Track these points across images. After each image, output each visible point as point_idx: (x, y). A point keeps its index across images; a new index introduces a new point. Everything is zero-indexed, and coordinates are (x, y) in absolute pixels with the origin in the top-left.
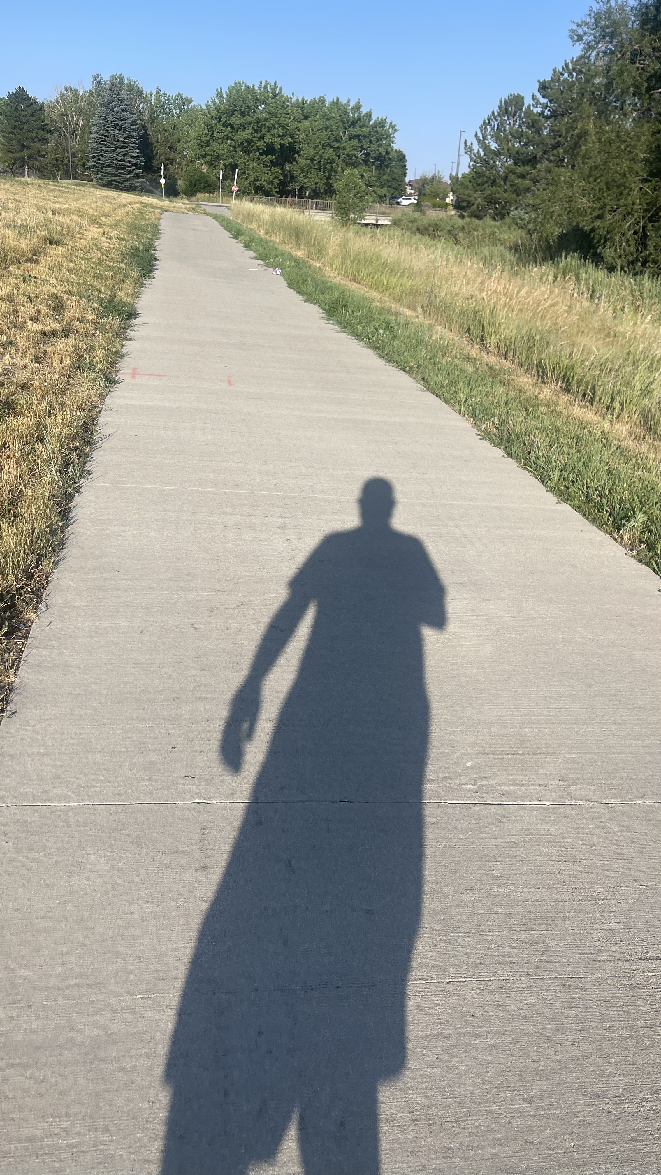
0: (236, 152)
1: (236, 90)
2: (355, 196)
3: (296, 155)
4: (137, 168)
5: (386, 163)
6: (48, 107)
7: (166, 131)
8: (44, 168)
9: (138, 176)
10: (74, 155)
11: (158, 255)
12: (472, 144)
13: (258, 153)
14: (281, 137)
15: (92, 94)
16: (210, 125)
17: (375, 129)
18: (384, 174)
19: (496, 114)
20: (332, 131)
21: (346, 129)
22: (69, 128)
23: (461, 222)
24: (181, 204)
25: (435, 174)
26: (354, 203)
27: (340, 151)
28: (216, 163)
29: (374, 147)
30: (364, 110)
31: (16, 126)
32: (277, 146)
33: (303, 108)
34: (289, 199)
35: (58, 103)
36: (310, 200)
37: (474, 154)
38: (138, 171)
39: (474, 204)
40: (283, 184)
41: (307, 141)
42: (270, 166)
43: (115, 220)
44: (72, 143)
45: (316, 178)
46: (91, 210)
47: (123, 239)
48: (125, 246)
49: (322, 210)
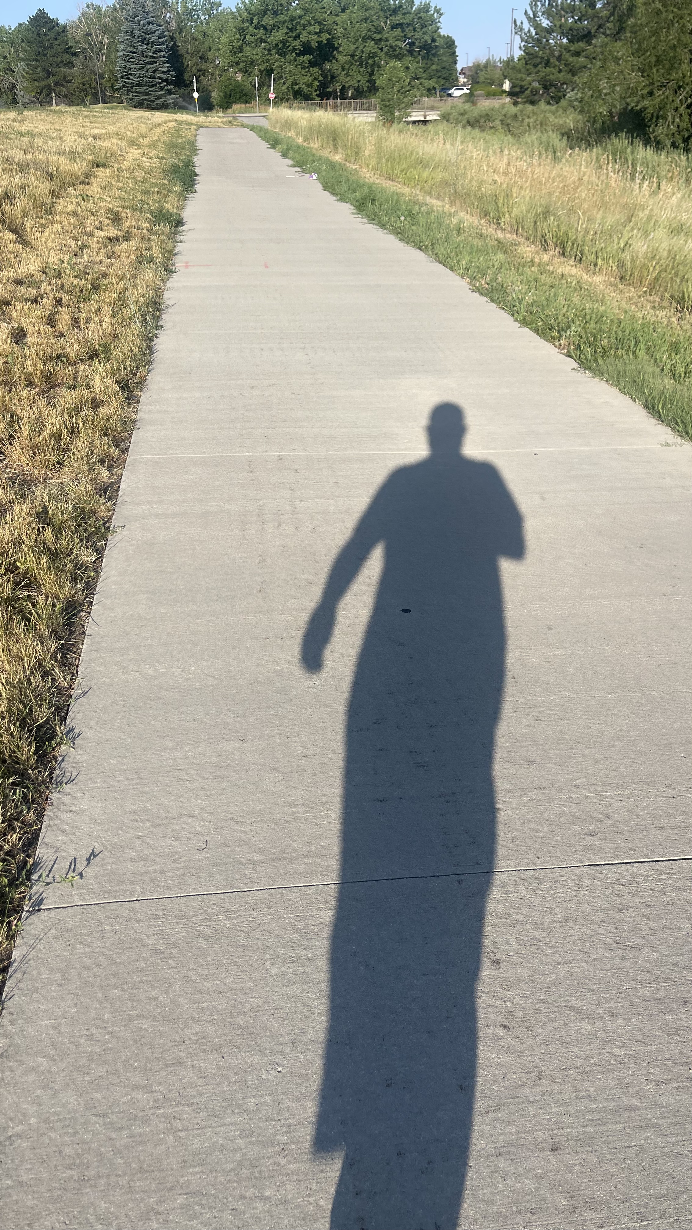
0: (271, 54)
2: (399, 91)
3: (335, 52)
4: (168, 84)
5: (434, 51)
6: (71, 27)
7: (196, 40)
8: (72, 94)
9: (169, 92)
10: (101, 76)
11: (197, 170)
12: (522, 23)
13: (294, 54)
14: (318, 34)
15: (115, 8)
16: (242, 28)
17: (419, 15)
18: (433, 64)
20: (372, 22)
21: (387, 18)
22: (95, 49)
23: (514, 110)
24: (216, 118)
25: (489, 58)
26: (399, 99)
27: (383, 43)
28: (250, 70)
29: (418, 35)
31: (39, 52)
32: (314, 45)
34: (331, 101)
35: (81, 22)
36: (353, 100)
37: (525, 34)
38: (169, 87)
39: (528, 88)
40: (323, 85)
41: (346, 36)
42: (308, 67)
43: (153, 141)
44: (99, 64)
45: (359, 75)
46: (129, 133)
47: (163, 158)
48: (166, 164)
49: (366, 110)
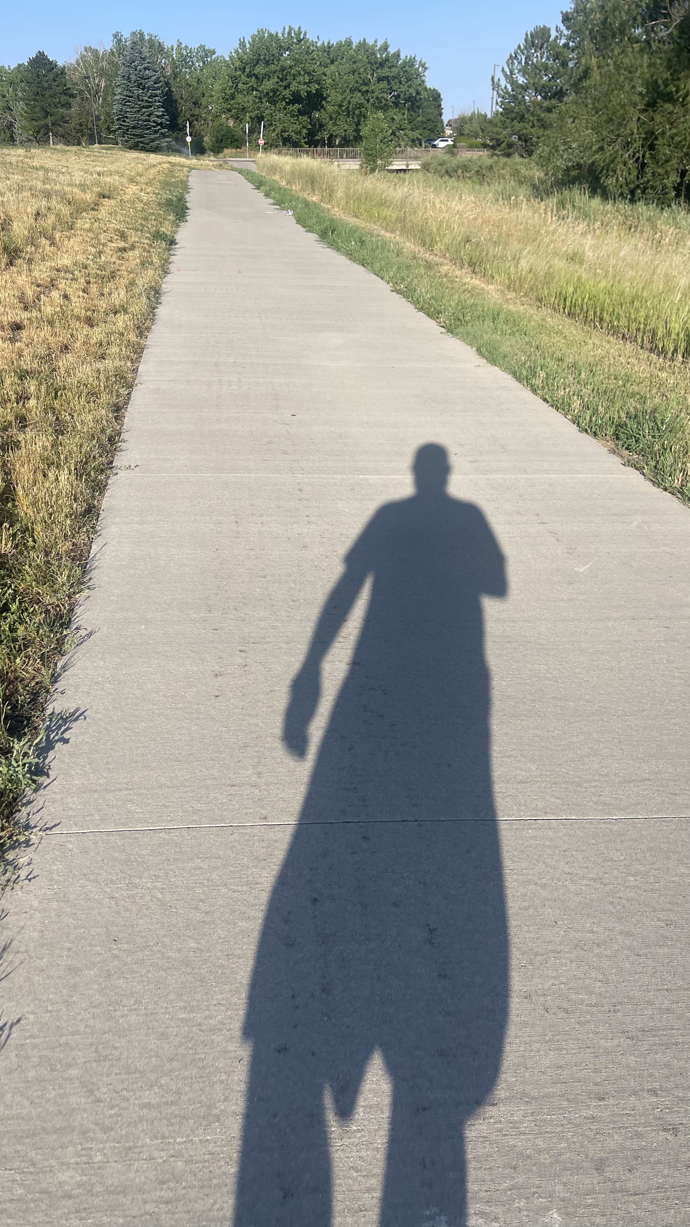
0: (262, 103)
1: (259, 39)
2: (381, 141)
3: (324, 102)
4: (163, 128)
5: (418, 104)
6: (69, 69)
7: (190, 86)
8: (69, 134)
9: (164, 135)
10: (98, 118)
11: (188, 205)
12: (499, 80)
13: (284, 103)
14: (308, 84)
15: (112, 53)
16: (235, 77)
17: (404, 69)
18: (418, 116)
19: (522, 47)
20: (359, 74)
21: (374, 71)
22: (92, 91)
23: (489, 161)
24: (208, 161)
25: (474, 112)
26: (381, 148)
27: (369, 95)
28: (242, 117)
29: (403, 88)
30: (392, 50)
31: (38, 93)
32: (304, 94)
33: (329, 52)
34: (319, 149)
35: (79, 65)
36: (340, 149)
37: (502, 90)
38: (163, 131)
39: (503, 141)
40: (311, 134)
41: (335, 87)
42: (297, 115)
43: (149, 179)
44: (95, 106)
45: (345, 125)
46: (127, 171)
47: (158, 194)
48: (161, 198)
49: (351, 158)
